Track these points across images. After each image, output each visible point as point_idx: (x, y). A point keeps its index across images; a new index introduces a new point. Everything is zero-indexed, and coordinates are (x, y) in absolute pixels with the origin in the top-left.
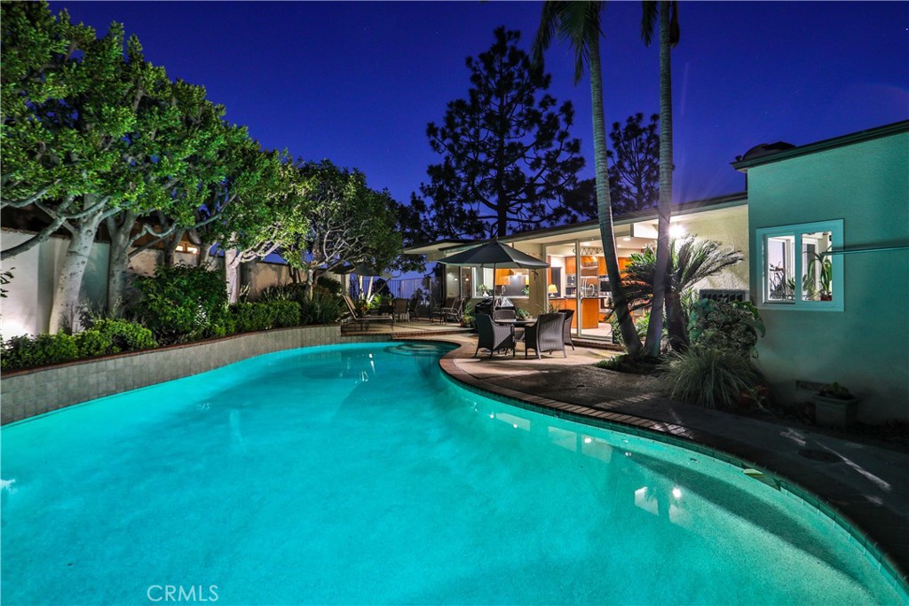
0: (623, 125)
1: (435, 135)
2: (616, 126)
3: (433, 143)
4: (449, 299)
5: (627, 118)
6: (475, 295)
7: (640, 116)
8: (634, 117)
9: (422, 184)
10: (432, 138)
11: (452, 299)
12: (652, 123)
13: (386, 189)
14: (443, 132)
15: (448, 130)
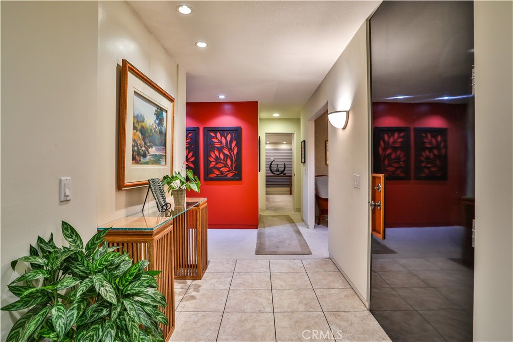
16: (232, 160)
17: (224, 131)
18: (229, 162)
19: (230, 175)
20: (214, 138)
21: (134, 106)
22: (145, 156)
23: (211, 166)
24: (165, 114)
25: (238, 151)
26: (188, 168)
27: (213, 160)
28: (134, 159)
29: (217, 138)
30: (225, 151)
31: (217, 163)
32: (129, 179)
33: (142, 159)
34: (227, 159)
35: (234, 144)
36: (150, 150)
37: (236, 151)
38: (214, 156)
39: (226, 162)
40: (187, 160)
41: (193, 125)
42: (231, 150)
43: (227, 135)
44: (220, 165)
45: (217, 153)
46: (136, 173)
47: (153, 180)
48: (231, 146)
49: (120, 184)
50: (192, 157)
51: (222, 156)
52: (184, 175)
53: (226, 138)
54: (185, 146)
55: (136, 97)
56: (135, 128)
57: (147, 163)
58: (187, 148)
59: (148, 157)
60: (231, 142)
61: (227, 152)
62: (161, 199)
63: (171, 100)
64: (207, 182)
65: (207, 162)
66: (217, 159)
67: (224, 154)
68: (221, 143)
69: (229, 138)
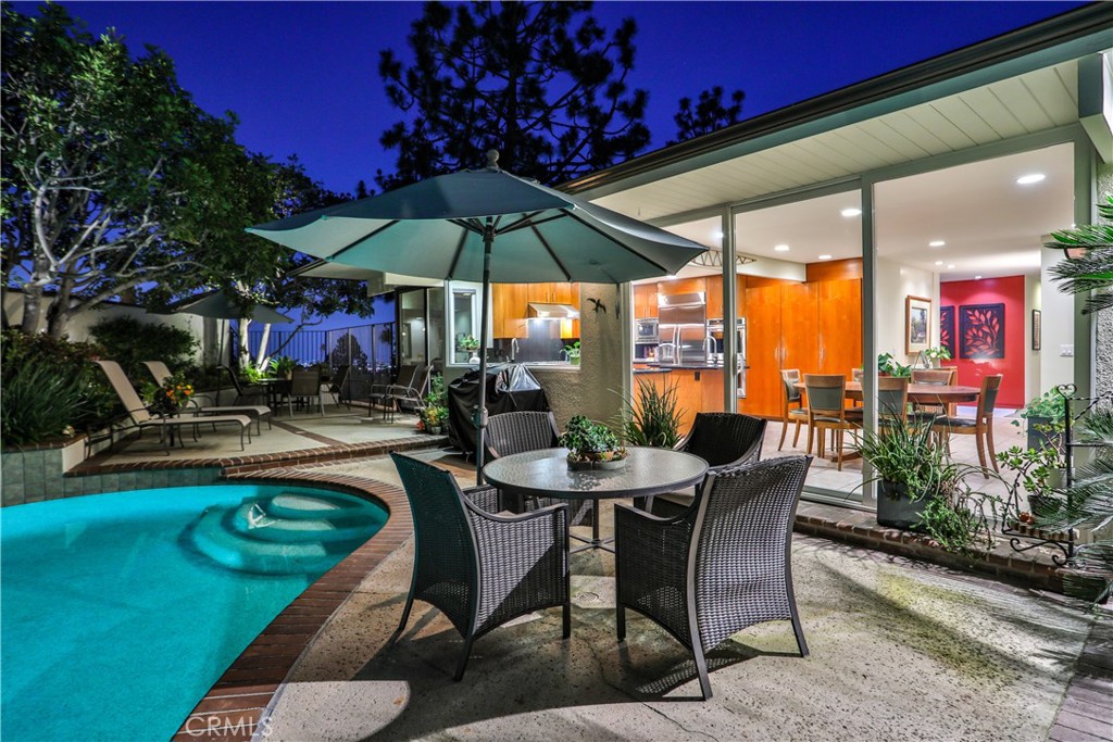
0: (695, 103)
1: (396, 77)
2: (685, 103)
3: (391, 91)
4: (406, 367)
5: (701, 93)
6: (452, 360)
7: (718, 91)
8: (711, 92)
9: (379, 172)
10: (390, 82)
11: (412, 367)
12: (735, 104)
13: (294, 158)
14: (411, 75)
15: (419, 74)
16: (992, 338)
17: (982, 309)
18: (989, 340)
19: (990, 352)
20: (971, 315)
21: (911, 314)
22: (917, 338)
23: (968, 343)
24: (926, 311)
25: (1000, 328)
26: (942, 345)
27: (970, 337)
28: (912, 340)
29: (975, 316)
30: (984, 329)
31: (975, 341)
32: (910, 351)
33: (916, 340)
34: (987, 336)
35: (995, 321)
36: (919, 335)
37: (997, 329)
38: (971, 334)
39: (986, 339)
40: (942, 339)
41: (948, 304)
42: (991, 327)
43: (987, 312)
44: (978, 343)
45: (975, 331)
46: (915, 347)
47: (920, 352)
48: (991, 323)
49: (907, 353)
50: (946, 335)
51: (981, 334)
52: (939, 350)
53: (985, 315)
54: (939, 325)
55: (913, 310)
56: (912, 325)
57: (918, 342)
58: (941, 327)
60: (991, 320)
61: (986, 329)
63: (929, 301)
64: (964, 360)
65: (964, 340)
66: (975, 336)
67: (983, 331)
68: (980, 320)
69: (989, 315)
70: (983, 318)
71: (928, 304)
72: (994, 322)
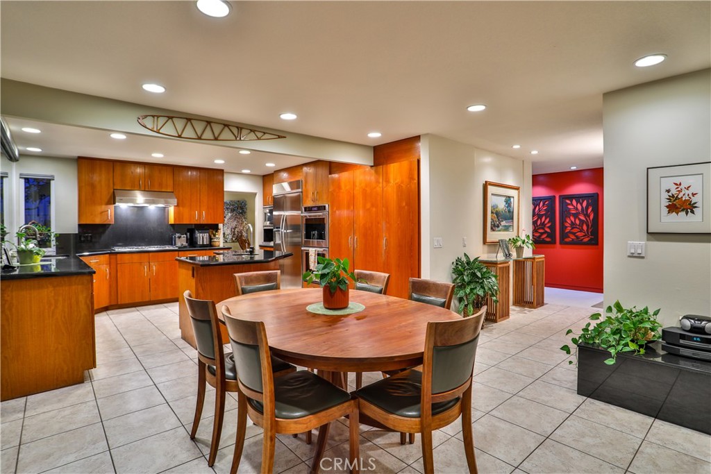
16: (588, 226)
17: (579, 198)
18: (585, 227)
19: (586, 240)
20: (569, 204)
21: (492, 201)
22: (498, 227)
23: (567, 231)
24: (512, 199)
25: (594, 217)
27: (568, 225)
28: (492, 228)
29: (572, 205)
30: (580, 217)
31: (573, 228)
32: (489, 240)
33: (497, 229)
34: (583, 224)
35: (590, 209)
36: (502, 223)
37: (592, 217)
38: (569, 222)
39: (582, 227)
42: (587, 215)
43: (583, 202)
44: (575, 230)
45: (573, 219)
46: (493, 236)
47: (502, 241)
48: (587, 211)
49: (485, 242)
50: (548, 222)
51: (578, 222)
53: (581, 204)
55: (493, 196)
56: (492, 213)
57: (499, 231)
59: (500, 227)
60: (587, 208)
61: (582, 218)
62: (506, 251)
63: (517, 189)
64: (563, 246)
65: (563, 227)
66: (573, 224)
67: (580, 219)
68: (577, 209)
69: (585, 204)
70: (579, 207)
71: (516, 192)
72: (589, 211)
